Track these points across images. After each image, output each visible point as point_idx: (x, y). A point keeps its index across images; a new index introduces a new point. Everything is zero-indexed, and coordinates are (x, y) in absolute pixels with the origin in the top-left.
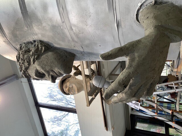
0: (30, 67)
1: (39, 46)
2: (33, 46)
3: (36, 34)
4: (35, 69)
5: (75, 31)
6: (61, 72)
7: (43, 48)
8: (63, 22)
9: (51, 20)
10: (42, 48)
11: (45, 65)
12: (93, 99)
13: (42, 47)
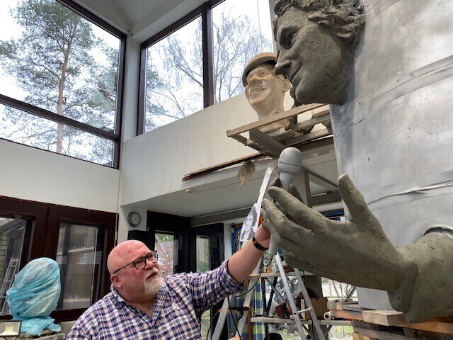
0: (300, 12)
1: (352, 25)
2: (350, 9)
3: (378, 13)
4: (299, 26)
5: (395, 102)
6: (300, 83)
7: (348, 35)
8: (412, 75)
9: (415, 45)
10: (347, 32)
11: (309, 48)
12: (243, 140)
13: (349, 32)
